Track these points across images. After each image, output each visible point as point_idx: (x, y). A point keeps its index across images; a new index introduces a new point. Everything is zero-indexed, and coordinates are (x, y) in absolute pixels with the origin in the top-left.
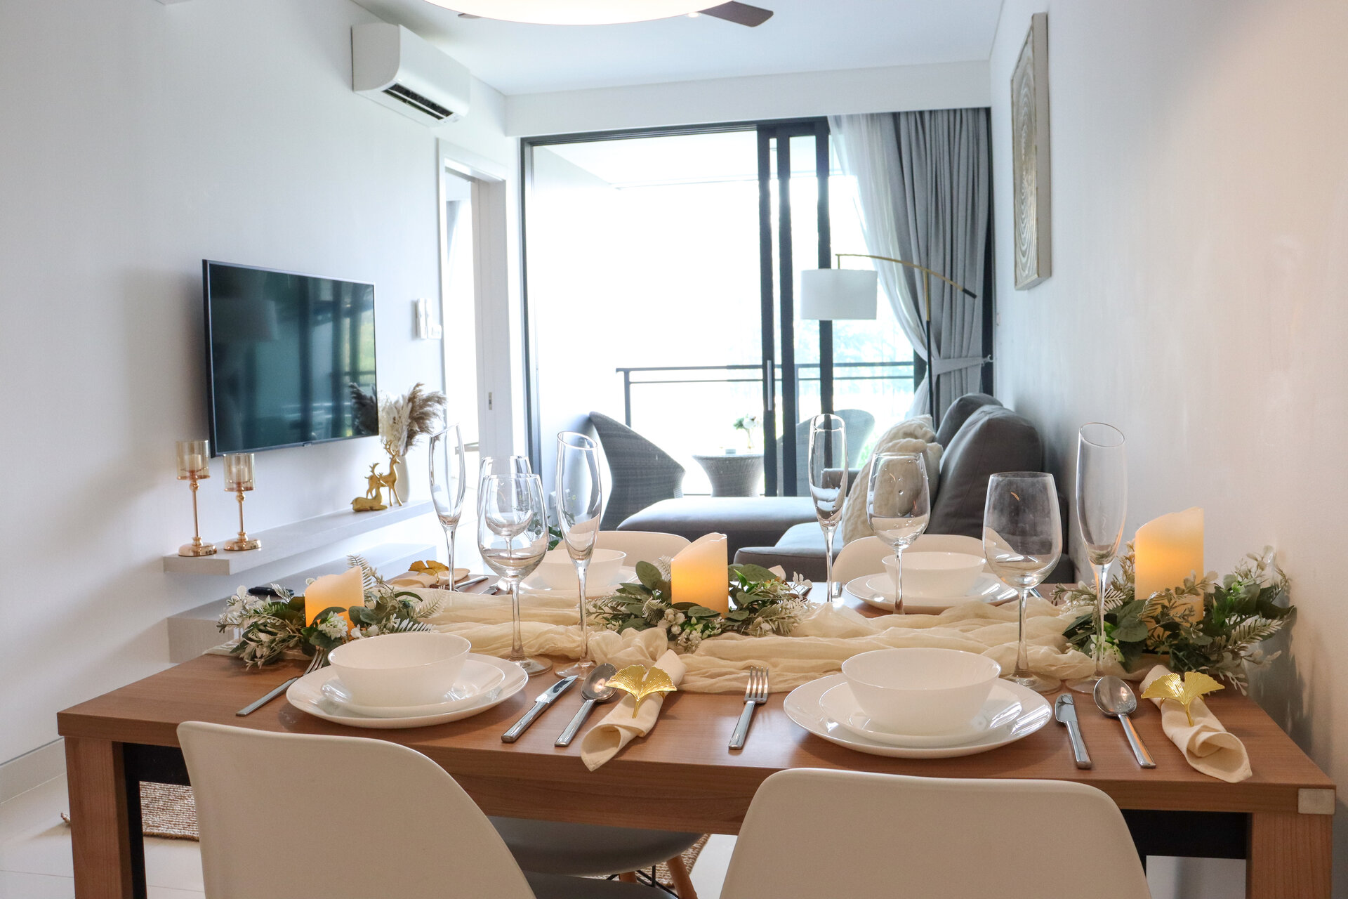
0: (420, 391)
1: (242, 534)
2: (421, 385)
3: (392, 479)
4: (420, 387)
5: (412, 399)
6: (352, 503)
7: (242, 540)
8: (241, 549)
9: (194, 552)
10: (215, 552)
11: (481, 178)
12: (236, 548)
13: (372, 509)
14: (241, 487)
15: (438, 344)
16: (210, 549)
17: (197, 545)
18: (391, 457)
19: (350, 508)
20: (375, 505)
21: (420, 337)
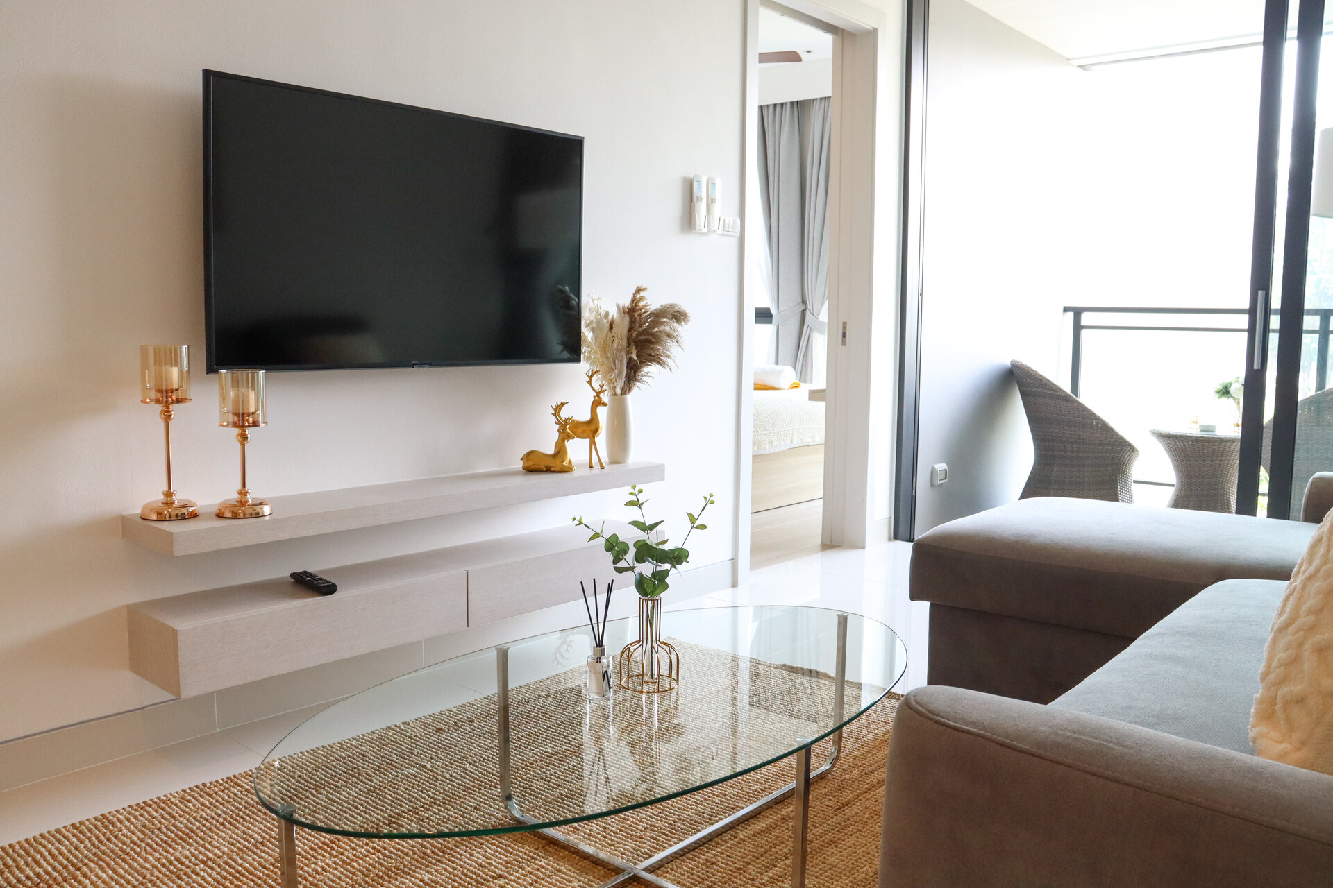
0: (642, 299)
1: (243, 492)
2: (644, 289)
3: (592, 428)
4: (642, 294)
5: (632, 311)
6: (522, 459)
7: (242, 503)
8: (235, 516)
9: (159, 514)
10: (194, 516)
11: (845, 28)
12: (228, 514)
13: (548, 470)
14: (243, 421)
15: (733, 243)
16: (184, 511)
17: (169, 504)
18: (595, 394)
19: (519, 465)
20: (555, 464)
21: (695, 229)
